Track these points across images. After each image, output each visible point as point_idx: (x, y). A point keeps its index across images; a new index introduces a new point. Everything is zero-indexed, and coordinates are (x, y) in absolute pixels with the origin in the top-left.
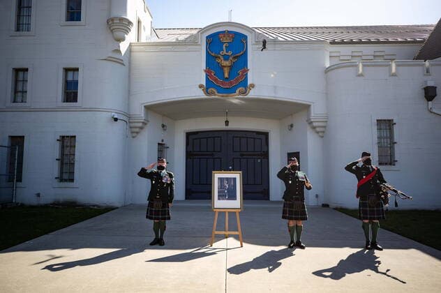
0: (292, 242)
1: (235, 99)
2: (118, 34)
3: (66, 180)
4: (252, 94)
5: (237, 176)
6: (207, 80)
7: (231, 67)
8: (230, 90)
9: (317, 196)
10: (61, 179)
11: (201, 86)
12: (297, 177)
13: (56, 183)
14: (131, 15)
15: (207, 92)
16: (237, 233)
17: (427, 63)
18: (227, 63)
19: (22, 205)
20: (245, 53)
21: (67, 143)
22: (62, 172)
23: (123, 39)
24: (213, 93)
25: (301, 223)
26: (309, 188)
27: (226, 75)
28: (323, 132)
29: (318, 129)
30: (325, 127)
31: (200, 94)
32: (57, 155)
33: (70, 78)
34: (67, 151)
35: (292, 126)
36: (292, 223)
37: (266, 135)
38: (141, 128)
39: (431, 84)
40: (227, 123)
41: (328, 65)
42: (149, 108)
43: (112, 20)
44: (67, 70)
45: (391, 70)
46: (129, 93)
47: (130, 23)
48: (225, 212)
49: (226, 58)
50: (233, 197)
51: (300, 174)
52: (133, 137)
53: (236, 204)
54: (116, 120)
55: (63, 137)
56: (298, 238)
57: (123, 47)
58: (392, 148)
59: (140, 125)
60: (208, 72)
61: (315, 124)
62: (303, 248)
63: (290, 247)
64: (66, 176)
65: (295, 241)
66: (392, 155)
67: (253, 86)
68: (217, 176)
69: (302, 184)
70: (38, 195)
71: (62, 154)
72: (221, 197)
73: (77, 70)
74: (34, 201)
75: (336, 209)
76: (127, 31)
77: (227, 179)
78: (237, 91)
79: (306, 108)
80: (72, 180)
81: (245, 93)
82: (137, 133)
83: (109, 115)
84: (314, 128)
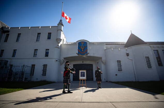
0: (98, 87)
1: (84, 56)
2: (59, 42)
3: (44, 75)
4: (89, 55)
5: (85, 71)
6: (78, 52)
7: (84, 49)
8: (84, 54)
9: (105, 79)
10: (43, 75)
11: (77, 53)
12: (99, 71)
13: (42, 76)
14: (61, 38)
15: (78, 55)
16: (85, 85)
17: (126, 48)
18: (83, 48)
19: (33, 81)
20: (87, 46)
21: (45, 66)
22: (43, 73)
23: (60, 43)
24: (80, 55)
25: (100, 82)
26: (102, 74)
27: (83, 51)
28: (105, 64)
29: (104, 63)
30: (105, 62)
31: (77, 55)
32: (42, 69)
33: (47, 51)
34: (45, 68)
35: (98, 63)
36: (98, 82)
37: (92, 65)
38: (63, 63)
39: (128, 53)
40: (83, 62)
41: (105, 49)
42: (64, 58)
43: (57, 39)
44: (46, 50)
45: (119, 49)
46: (60, 55)
47: (61, 40)
48: (82, 80)
49: (83, 47)
50: (84, 76)
51: (99, 70)
52: (61, 65)
53: (85, 78)
54: (57, 61)
55: (44, 65)
56: (100, 86)
57: (60, 45)
58: (121, 67)
59: (63, 62)
60: (78, 50)
61: (103, 62)
62: (101, 88)
63: (98, 88)
64: (44, 74)
65: (99, 86)
66: (121, 69)
67: (89, 53)
68: (80, 71)
69: (100, 73)
70: (37, 79)
71: (44, 69)
72: (81, 76)
73: (49, 50)
74: (36, 80)
75: (109, 82)
76: (61, 41)
77: (83, 72)
78: (85, 54)
79: (101, 58)
80: (45, 75)
81: (87, 55)
82: (62, 64)
83: (55, 60)
84: (103, 63)
